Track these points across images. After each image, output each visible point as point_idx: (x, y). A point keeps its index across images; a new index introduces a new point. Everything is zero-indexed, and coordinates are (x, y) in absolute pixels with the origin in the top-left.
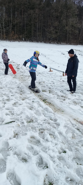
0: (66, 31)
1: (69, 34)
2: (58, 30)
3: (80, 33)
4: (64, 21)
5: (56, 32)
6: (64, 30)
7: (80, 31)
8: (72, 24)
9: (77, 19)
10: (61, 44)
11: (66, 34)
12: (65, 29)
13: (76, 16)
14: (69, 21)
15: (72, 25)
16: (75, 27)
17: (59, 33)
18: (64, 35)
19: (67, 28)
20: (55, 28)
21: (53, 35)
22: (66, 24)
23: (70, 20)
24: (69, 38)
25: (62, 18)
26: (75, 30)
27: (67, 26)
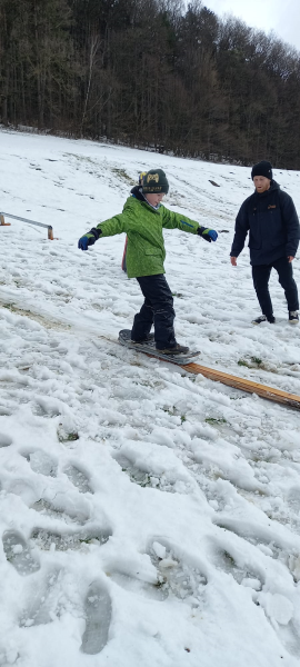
0: (36, 83)
1: (47, 93)
3: (83, 97)
4: (25, 44)
6: (25, 79)
7: (82, 89)
8: (53, 60)
9: (72, 44)
10: (17, 129)
11: (36, 95)
12: (29, 76)
13: (67, 33)
14: (43, 47)
15: (56, 65)
16: (64, 72)
17: (7, 87)
18: (27, 99)
19: (37, 71)
22: (31, 58)
23: (46, 42)
24: (47, 111)
25: (14, 33)
26: (66, 83)
27: (35, 63)
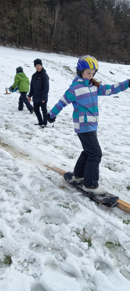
0: (31, 28)
1: (36, 32)
2: (17, 24)
3: (52, 34)
4: (26, 10)
5: (15, 28)
6: (27, 26)
7: (52, 30)
8: (39, 17)
9: (47, 9)
10: (23, 49)
11: (31, 33)
12: (28, 25)
13: (45, 5)
14: (34, 11)
15: (40, 19)
16: (44, 23)
17: (18, 30)
18: (27, 35)
19: (32, 22)
20: (12, 20)
21: (9, 32)
22: (29, 16)
23: (36, 9)
24: (36, 40)
25: (22, 5)
26: (45, 27)
27: (31, 19)
